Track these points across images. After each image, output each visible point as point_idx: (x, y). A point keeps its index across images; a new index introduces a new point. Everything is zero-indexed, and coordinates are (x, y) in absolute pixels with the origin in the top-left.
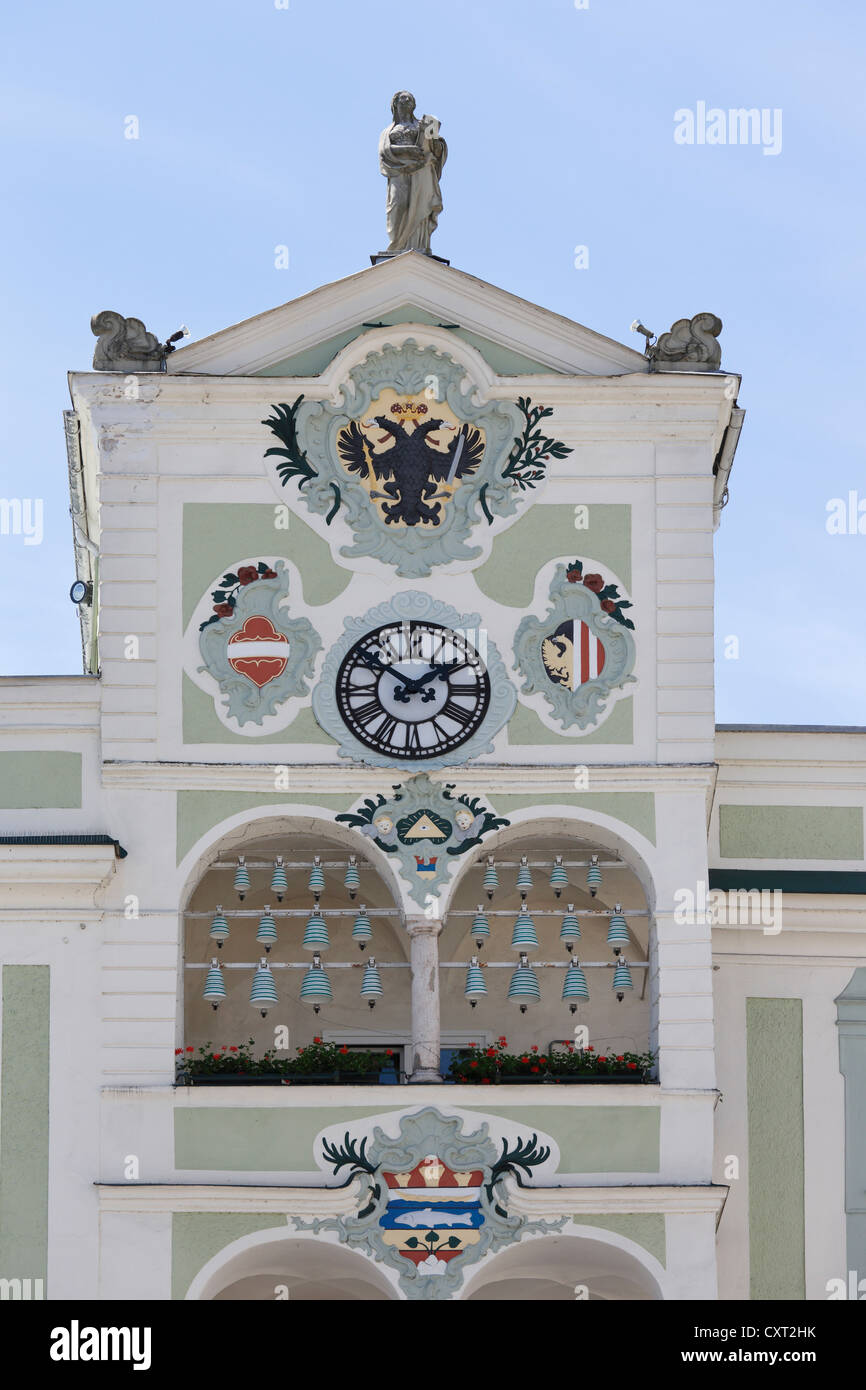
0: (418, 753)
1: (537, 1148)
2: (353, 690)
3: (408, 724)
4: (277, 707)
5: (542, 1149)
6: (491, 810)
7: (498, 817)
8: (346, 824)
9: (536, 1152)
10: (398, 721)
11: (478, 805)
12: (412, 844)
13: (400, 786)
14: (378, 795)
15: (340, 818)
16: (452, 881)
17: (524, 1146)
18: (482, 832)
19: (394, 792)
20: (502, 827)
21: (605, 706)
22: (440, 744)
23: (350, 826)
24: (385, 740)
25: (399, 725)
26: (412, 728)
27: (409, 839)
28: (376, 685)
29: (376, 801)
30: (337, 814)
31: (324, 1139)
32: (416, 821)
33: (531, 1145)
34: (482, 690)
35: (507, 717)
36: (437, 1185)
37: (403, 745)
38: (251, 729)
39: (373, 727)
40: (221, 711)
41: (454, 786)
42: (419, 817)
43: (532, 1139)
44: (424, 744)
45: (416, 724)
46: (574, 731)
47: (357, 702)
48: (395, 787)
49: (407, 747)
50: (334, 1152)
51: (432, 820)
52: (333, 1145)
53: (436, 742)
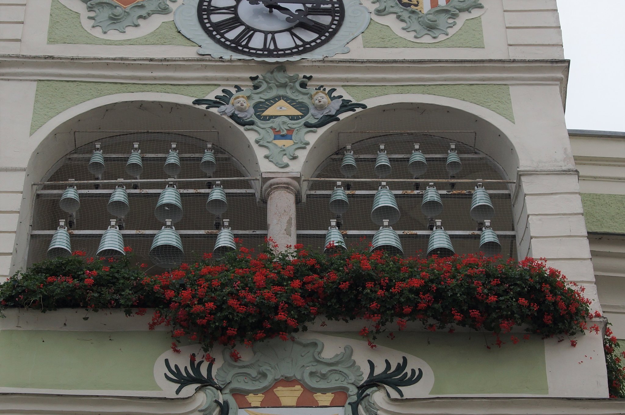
0: (275, 53)
1: (408, 370)
2: (213, 10)
3: (266, 33)
4: (141, 22)
5: (413, 371)
6: (346, 97)
7: (354, 101)
8: (203, 107)
9: (406, 373)
10: (256, 31)
11: (335, 94)
12: (269, 120)
13: (257, 78)
14: (236, 87)
15: (198, 102)
16: (309, 148)
17: (393, 368)
18: (339, 112)
19: (251, 83)
20: (358, 110)
21: (455, 24)
22: (297, 47)
23: (207, 108)
24: (244, 43)
25: (257, 34)
26: (270, 36)
27: (266, 116)
28: (236, 7)
29: (233, 90)
30: (194, 99)
31: (167, 361)
32: (272, 104)
33: (401, 368)
34: (337, 12)
35: (362, 30)
36: (294, 404)
37: (261, 46)
38: (114, 35)
39: (232, 35)
40: (87, 24)
41: (310, 78)
42: (276, 102)
43: (401, 362)
44: (280, 46)
45: (273, 33)
46: (427, 39)
47: (216, 18)
48: (252, 79)
49: (265, 49)
50: (177, 372)
51: (289, 103)
52: (176, 366)
53: (294, 45)
